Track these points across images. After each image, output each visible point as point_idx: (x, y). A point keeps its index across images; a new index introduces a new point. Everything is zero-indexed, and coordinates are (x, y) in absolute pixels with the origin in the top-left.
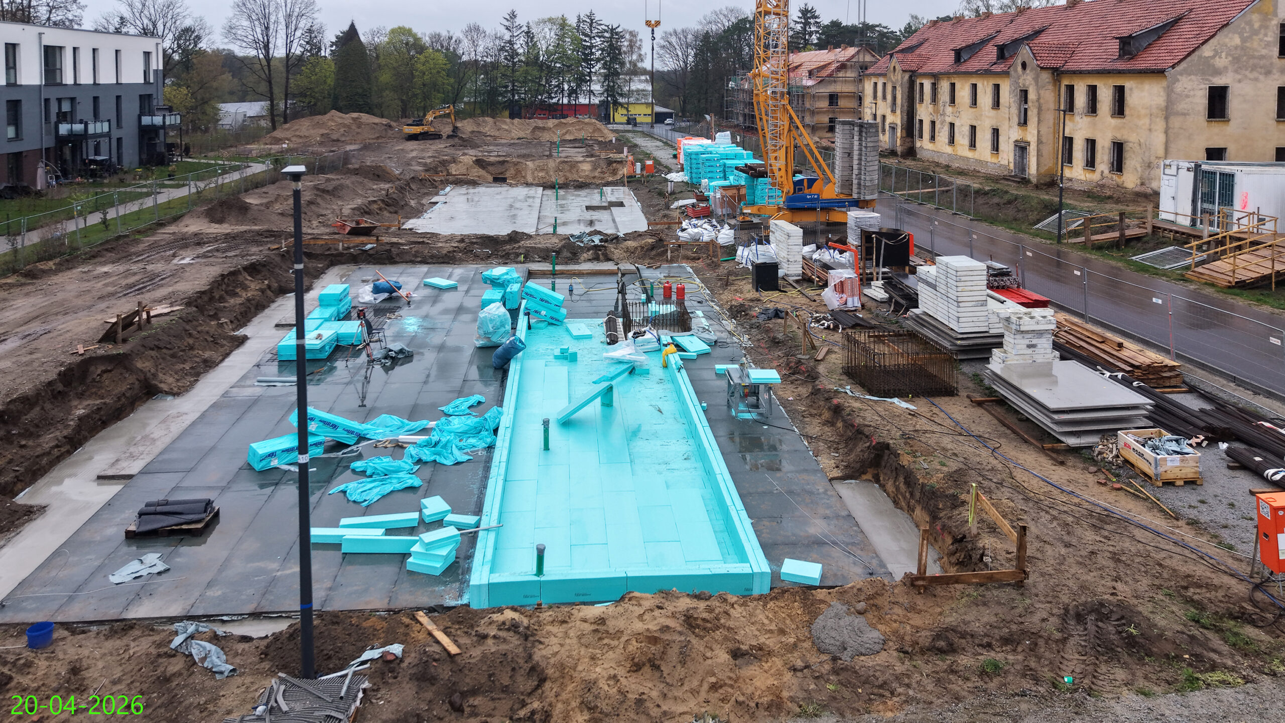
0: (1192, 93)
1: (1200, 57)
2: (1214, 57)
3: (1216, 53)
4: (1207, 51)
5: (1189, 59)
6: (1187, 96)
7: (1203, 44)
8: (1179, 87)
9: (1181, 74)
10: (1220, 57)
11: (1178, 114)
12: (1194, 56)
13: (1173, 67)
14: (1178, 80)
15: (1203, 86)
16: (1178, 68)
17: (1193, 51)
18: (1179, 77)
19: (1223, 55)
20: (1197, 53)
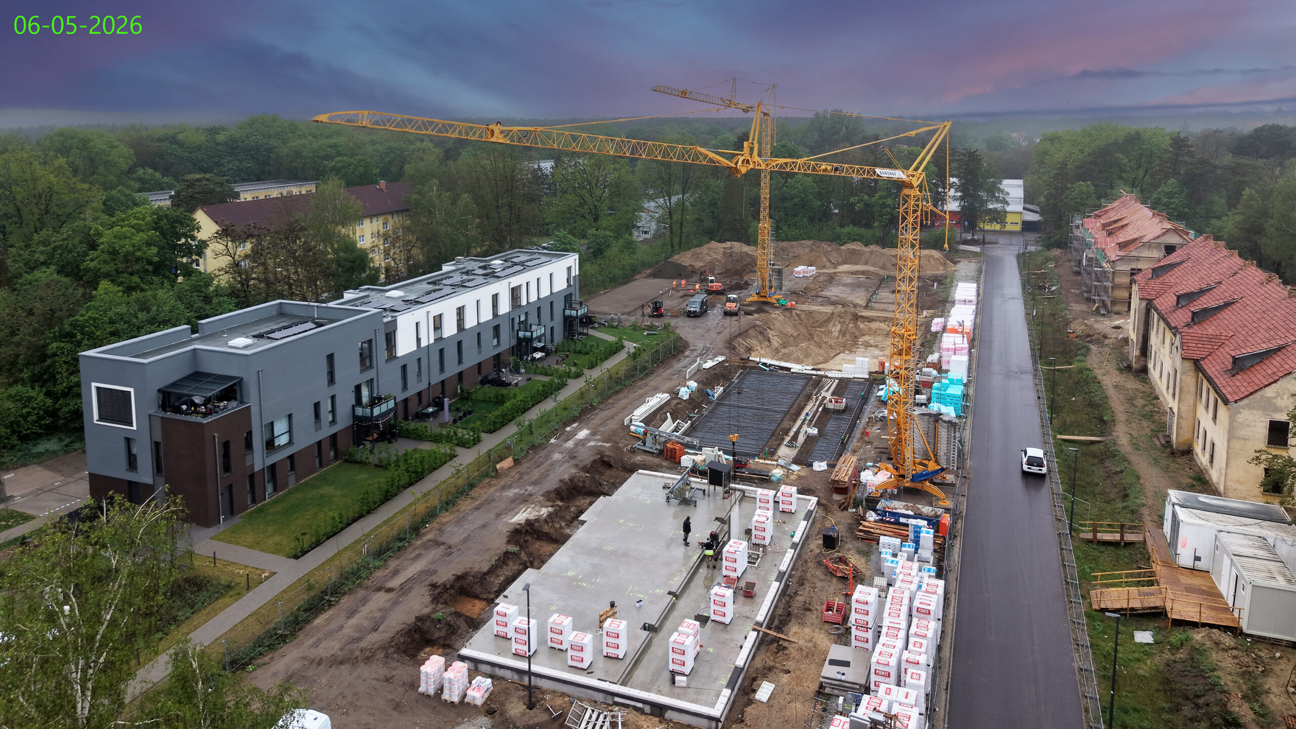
0: (1253, 424)
1: (1262, 396)
2: (1276, 397)
3: (1278, 395)
4: (1269, 392)
5: (1252, 397)
6: (1249, 426)
7: (1266, 386)
8: (1240, 418)
9: (1244, 408)
10: (1282, 398)
11: (1238, 438)
12: (1257, 396)
13: (1236, 402)
14: (1240, 413)
15: (1263, 419)
16: (1240, 403)
17: (1256, 391)
18: (1242, 410)
19: (1285, 397)
20: (1259, 393)
